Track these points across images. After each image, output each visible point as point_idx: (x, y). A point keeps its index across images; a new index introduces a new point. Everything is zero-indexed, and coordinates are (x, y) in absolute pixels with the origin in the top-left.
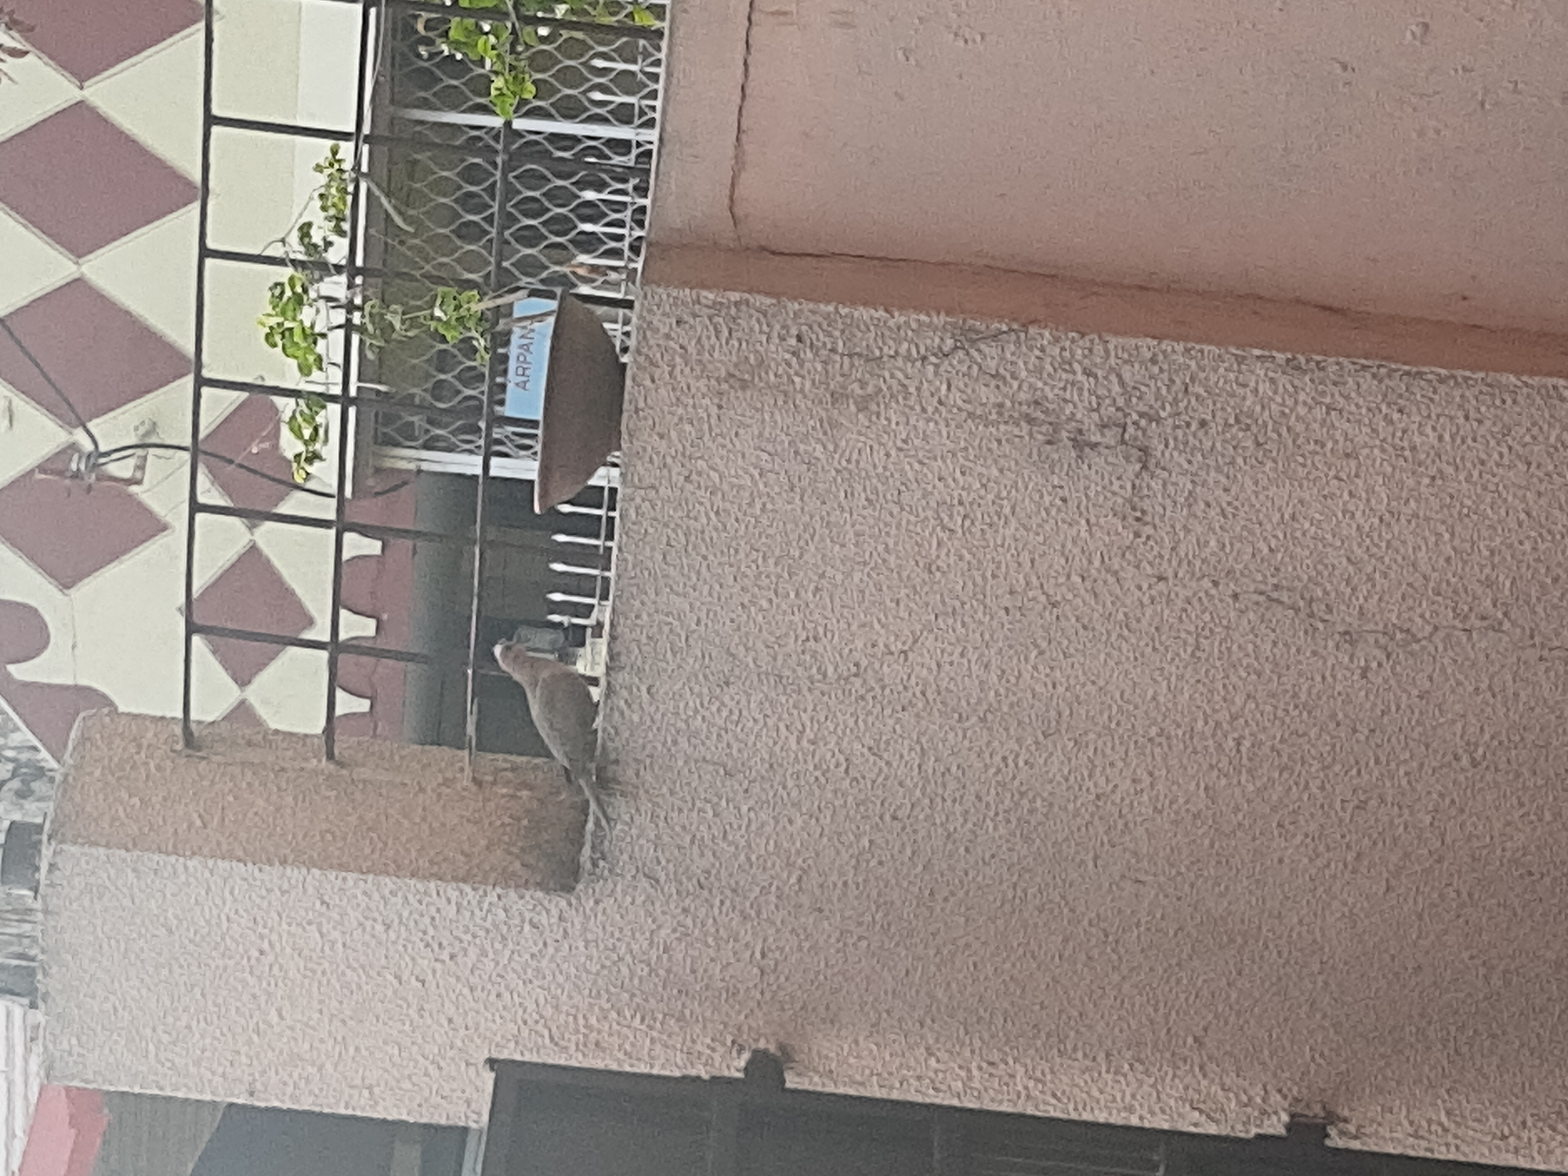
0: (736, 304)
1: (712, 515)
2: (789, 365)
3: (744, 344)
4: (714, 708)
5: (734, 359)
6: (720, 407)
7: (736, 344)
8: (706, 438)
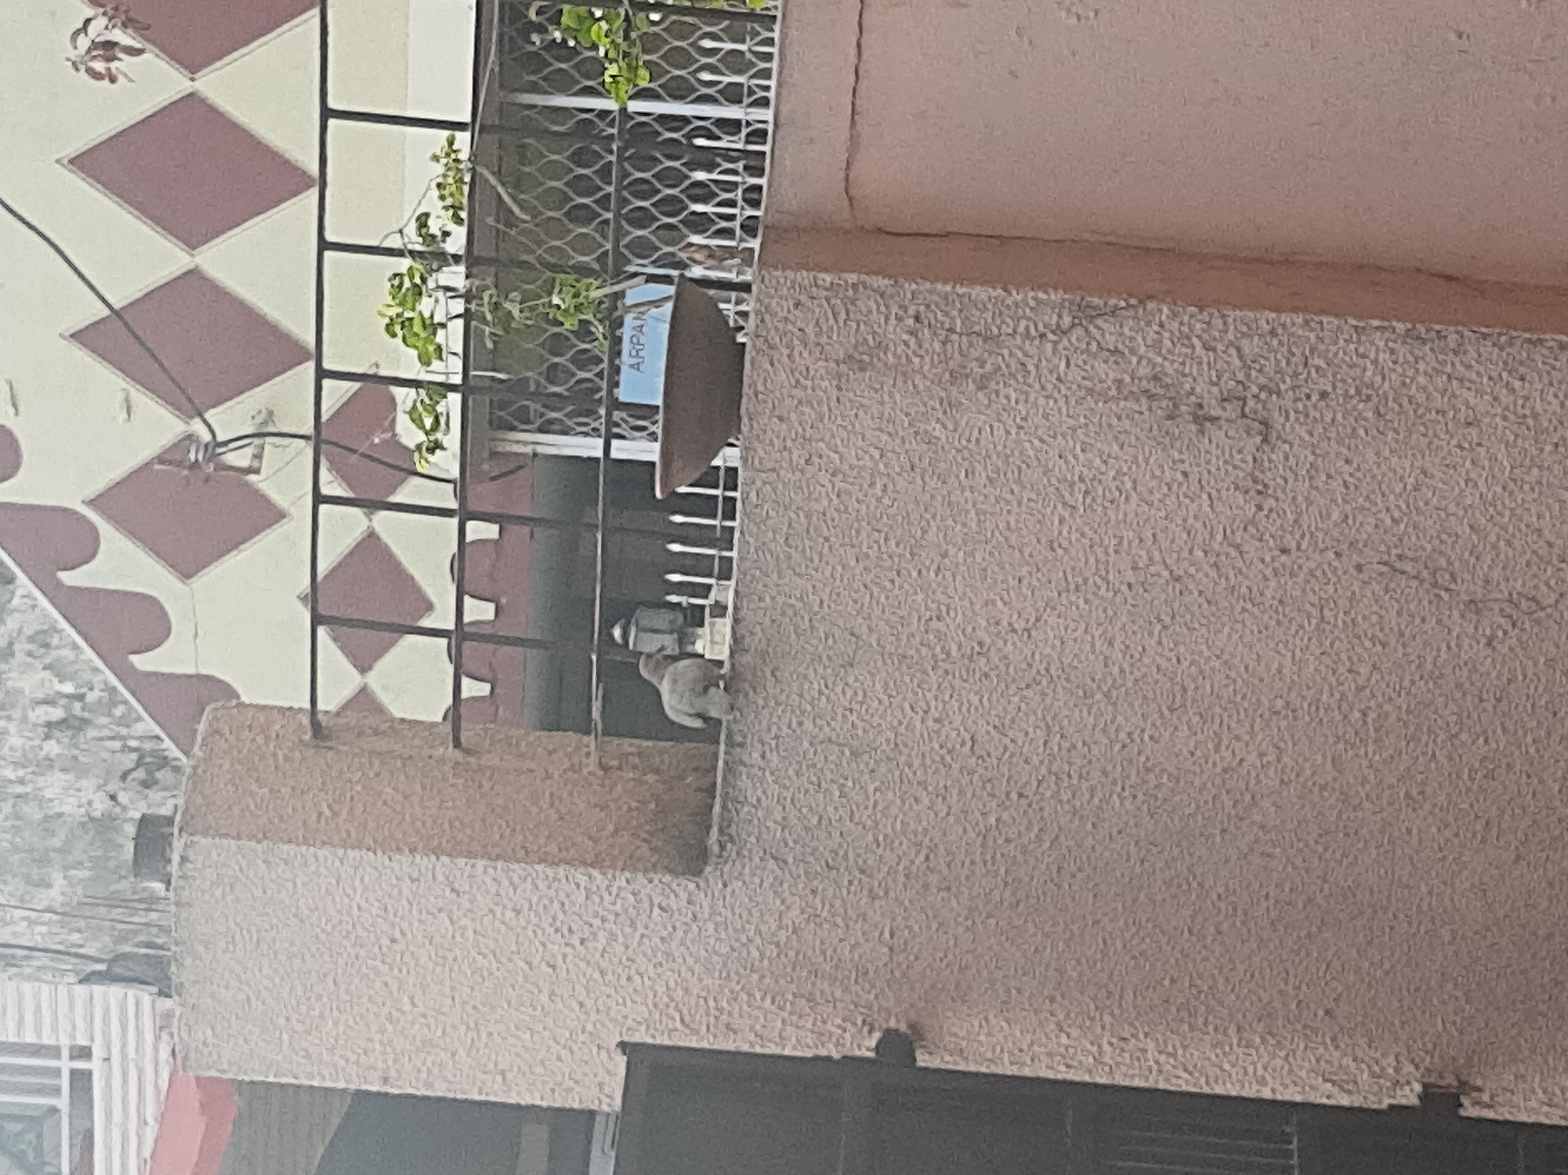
0: (854, 286)
1: (834, 497)
2: (906, 344)
3: (862, 326)
4: (839, 690)
5: (853, 340)
6: (839, 389)
7: (854, 325)
8: (826, 420)
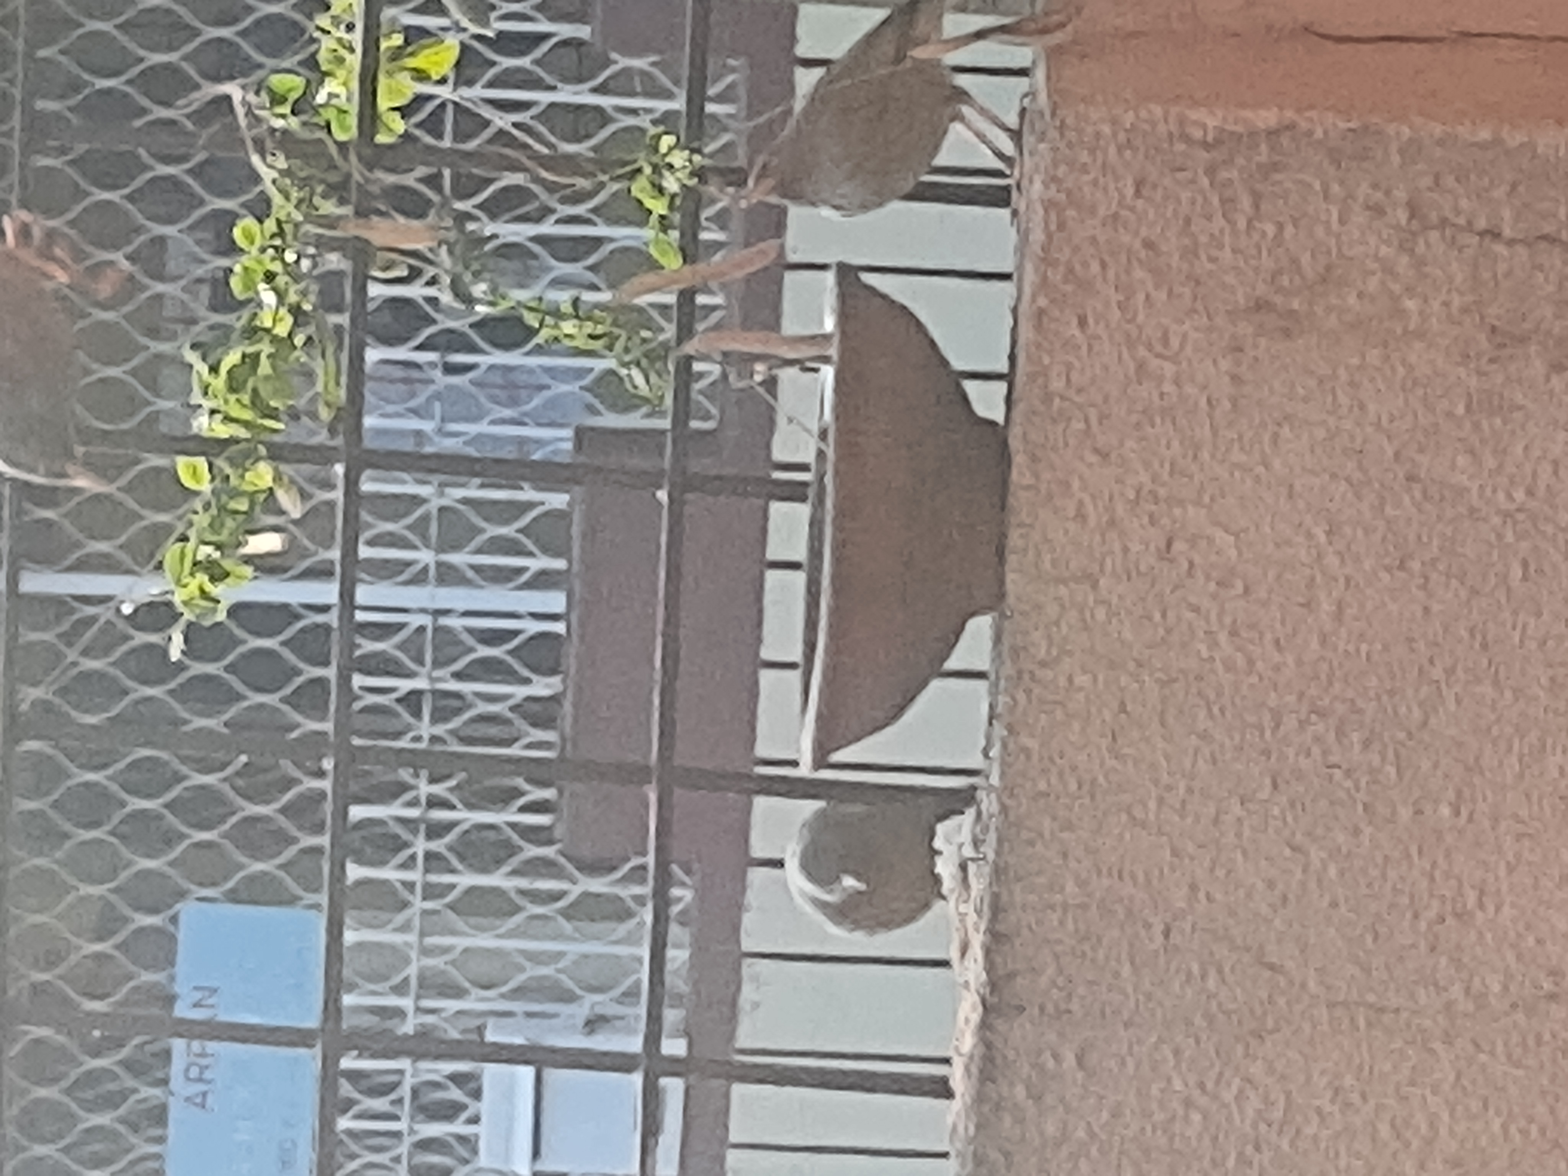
0: (1272, 133)
1: (1223, 638)
2: (1389, 270)
3: (1289, 230)
4: (1228, 1096)
5: (1267, 262)
6: (1236, 379)
7: (1270, 229)
8: (1205, 455)
